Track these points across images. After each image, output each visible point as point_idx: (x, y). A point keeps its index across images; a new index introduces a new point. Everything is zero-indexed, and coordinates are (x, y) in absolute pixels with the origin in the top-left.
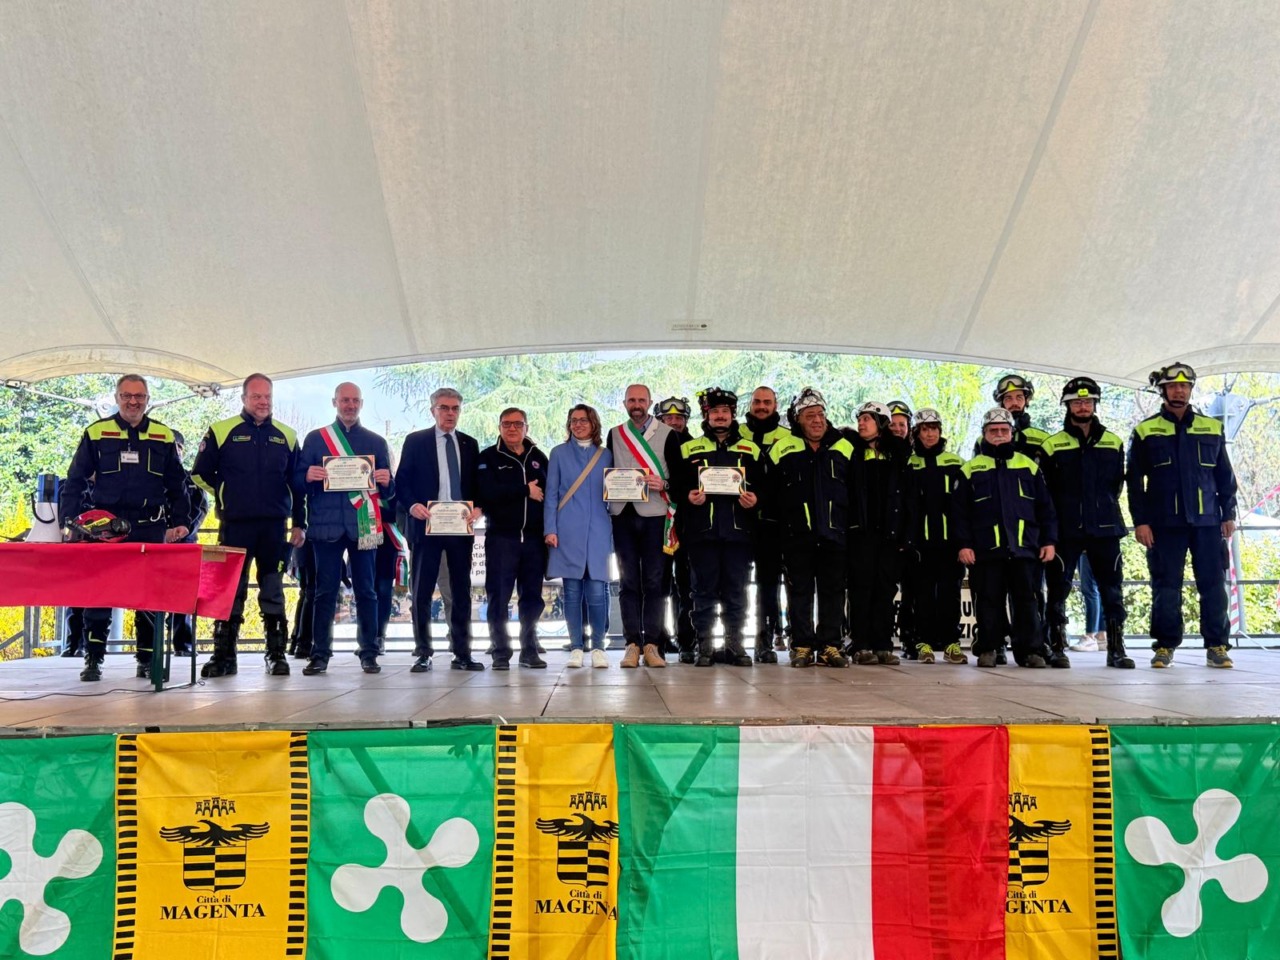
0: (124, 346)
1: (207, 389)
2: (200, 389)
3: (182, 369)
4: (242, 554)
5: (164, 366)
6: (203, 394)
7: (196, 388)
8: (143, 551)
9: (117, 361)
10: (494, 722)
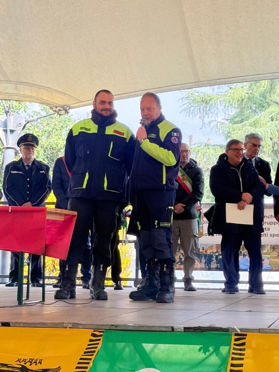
0: (9, 81)
1: (61, 109)
2: (57, 109)
3: (45, 96)
4: (75, 216)
5: (34, 94)
6: (58, 112)
7: (54, 109)
8: (10, 211)
9: (5, 92)
10: (230, 330)
